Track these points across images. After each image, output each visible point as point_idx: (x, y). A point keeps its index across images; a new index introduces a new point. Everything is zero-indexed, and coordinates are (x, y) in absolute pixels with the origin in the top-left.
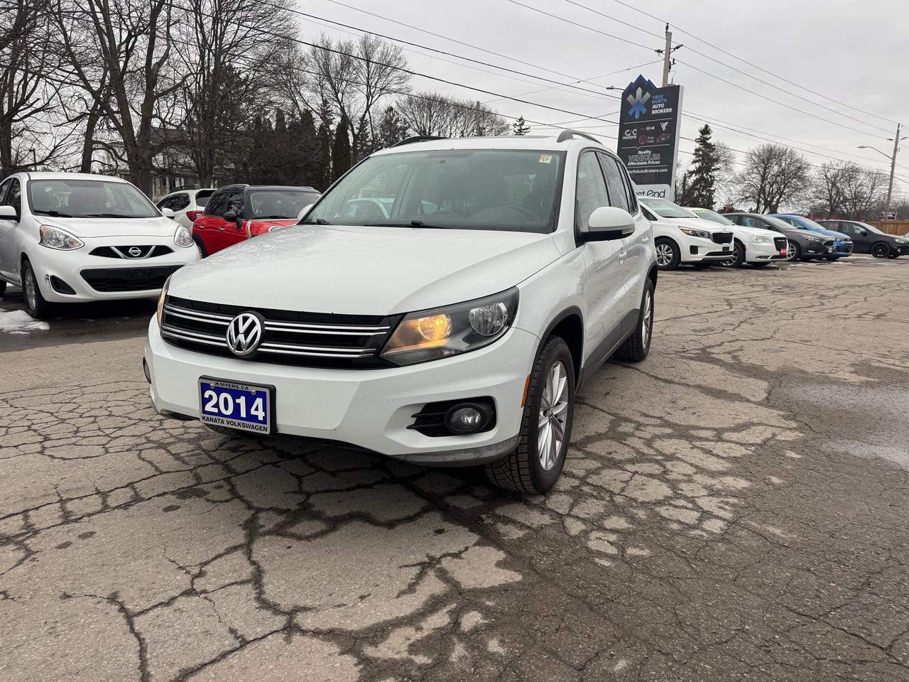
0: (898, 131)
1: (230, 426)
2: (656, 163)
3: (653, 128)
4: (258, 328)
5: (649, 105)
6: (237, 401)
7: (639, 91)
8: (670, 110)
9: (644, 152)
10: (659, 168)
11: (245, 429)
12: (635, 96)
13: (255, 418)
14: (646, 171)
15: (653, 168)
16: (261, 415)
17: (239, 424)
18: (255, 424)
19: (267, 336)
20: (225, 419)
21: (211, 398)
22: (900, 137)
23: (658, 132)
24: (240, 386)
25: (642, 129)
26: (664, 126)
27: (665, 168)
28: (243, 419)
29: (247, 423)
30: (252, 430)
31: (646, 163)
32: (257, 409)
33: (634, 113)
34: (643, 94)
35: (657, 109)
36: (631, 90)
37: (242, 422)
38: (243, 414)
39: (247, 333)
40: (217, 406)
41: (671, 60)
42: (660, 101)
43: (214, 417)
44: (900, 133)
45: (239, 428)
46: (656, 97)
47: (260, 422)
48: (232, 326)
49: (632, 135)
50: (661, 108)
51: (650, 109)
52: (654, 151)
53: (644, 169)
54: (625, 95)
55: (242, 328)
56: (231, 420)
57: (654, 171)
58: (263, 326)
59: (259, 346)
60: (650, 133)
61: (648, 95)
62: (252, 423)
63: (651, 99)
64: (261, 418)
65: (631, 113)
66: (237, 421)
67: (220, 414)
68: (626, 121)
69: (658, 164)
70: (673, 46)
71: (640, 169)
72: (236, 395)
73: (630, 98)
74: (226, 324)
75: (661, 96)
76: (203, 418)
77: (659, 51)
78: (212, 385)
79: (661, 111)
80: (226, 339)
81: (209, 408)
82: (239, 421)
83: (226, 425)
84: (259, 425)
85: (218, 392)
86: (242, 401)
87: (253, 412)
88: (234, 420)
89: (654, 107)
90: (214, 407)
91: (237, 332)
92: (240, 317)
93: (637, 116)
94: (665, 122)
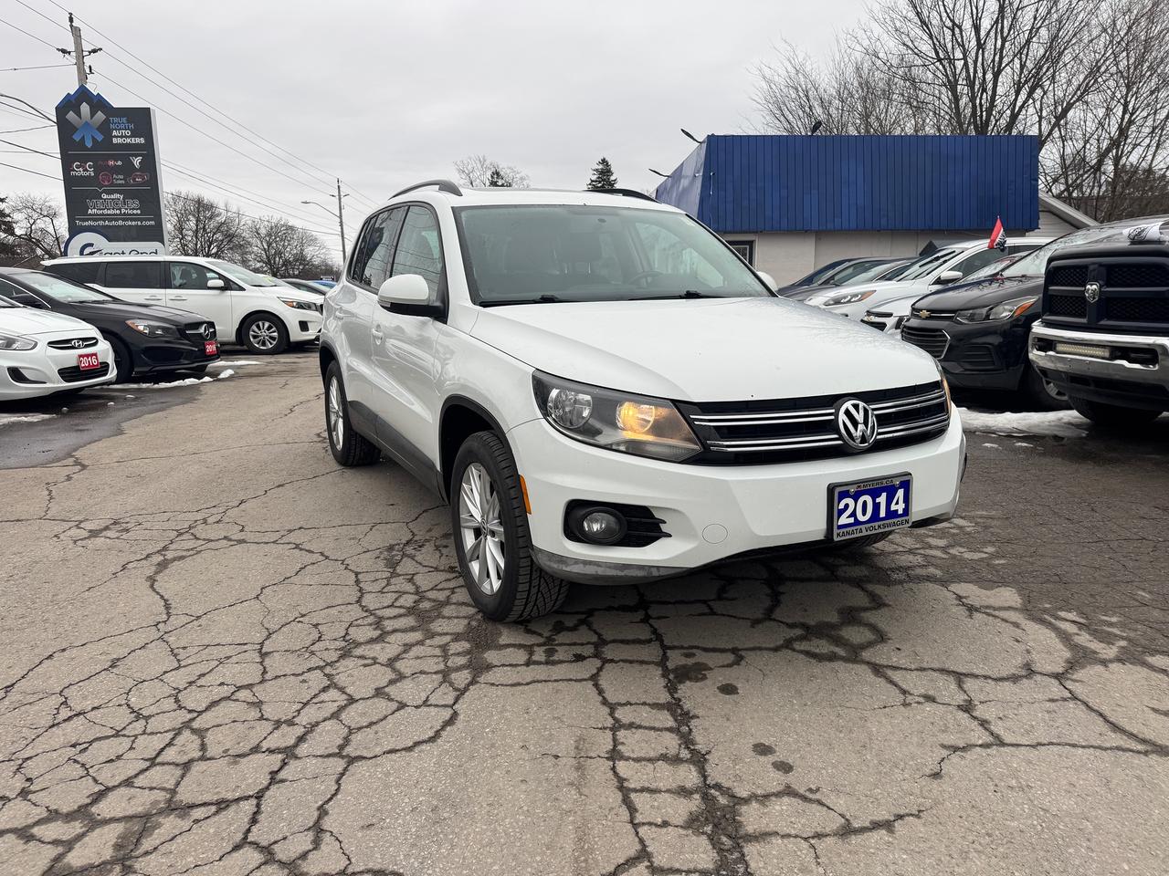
0: (339, 187)
1: (869, 533)
2: (135, 212)
3: (119, 163)
4: (871, 414)
5: (105, 128)
6: (878, 500)
7: (85, 108)
8: (142, 140)
9: (112, 197)
10: (141, 220)
11: (886, 530)
12: (78, 114)
13: (896, 514)
14: (120, 223)
15: (132, 220)
16: (900, 508)
17: (879, 527)
18: (896, 520)
19: (882, 420)
20: (863, 527)
21: (846, 507)
23: (128, 169)
24: (884, 481)
25: (100, 162)
26: (137, 161)
27: (149, 220)
28: (882, 519)
29: (890, 521)
30: (894, 528)
31: (118, 212)
32: (897, 503)
33: (83, 139)
34: (93, 114)
35: (122, 137)
36: (67, 106)
37: (882, 523)
38: (883, 514)
40: (853, 514)
41: (86, 67)
42: (122, 126)
43: (851, 529)
45: (880, 531)
46: (116, 120)
47: (901, 515)
48: (842, 417)
49: (85, 170)
50: (126, 137)
51: (109, 136)
52: (129, 195)
53: (116, 220)
54: (62, 110)
55: (860, 417)
56: (869, 525)
57: (134, 223)
58: (874, 410)
59: (879, 433)
60: (116, 170)
61: (100, 116)
62: (893, 521)
63: (106, 122)
64: (900, 512)
65: (77, 137)
66: (875, 525)
67: (857, 522)
68: (70, 149)
69: (137, 214)
71: (110, 220)
72: (875, 494)
73: (71, 116)
74: (832, 417)
75: (124, 119)
76: (838, 535)
77: (64, 51)
78: (852, 490)
79: (128, 140)
80: (836, 436)
81: (844, 520)
82: (879, 523)
83: (865, 533)
84: (900, 519)
85: (856, 498)
86: (882, 499)
87: (893, 507)
88: (872, 524)
89: (115, 133)
90: (849, 517)
91: (855, 423)
92: (848, 405)
93: (89, 144)
94: (136, 156)
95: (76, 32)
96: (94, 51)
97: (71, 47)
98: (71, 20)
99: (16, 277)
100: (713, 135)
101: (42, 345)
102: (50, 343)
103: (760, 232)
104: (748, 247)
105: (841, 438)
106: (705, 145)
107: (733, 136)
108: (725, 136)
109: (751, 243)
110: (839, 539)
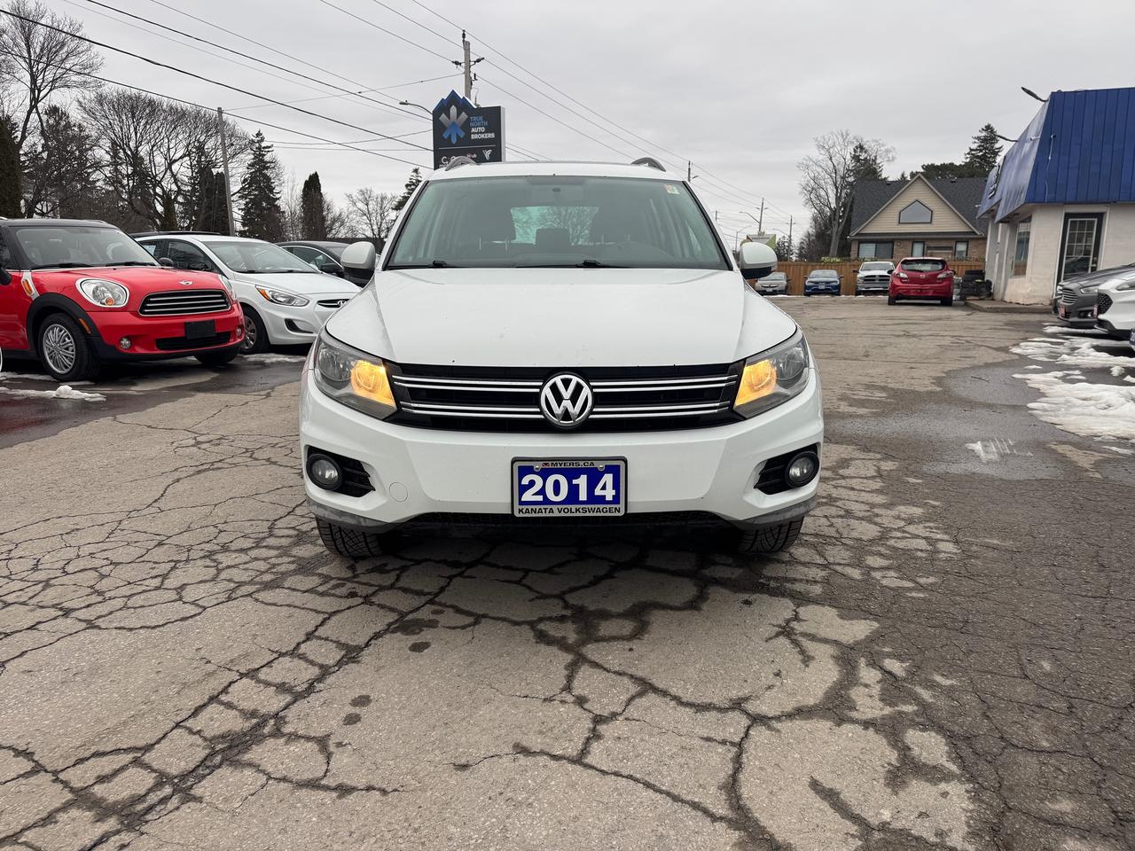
0: (689, 169)
1: (563, 514)
3: (476, 156)
4: (586, 392)
5: (466, 127)
6: (574, 482)
7: (453, 110)
8: (492, 135)
11: (587, 514)
12: (448, 115)
13: (602, 500)
16: (609, 494)
17: (577, 510)
18: (601, 506)
19: (600, 399)
20: (555, 508)
21: (532, 483)
22: (691, 176)
24: (581, 463)
26: (488, 154)
28: (583, 503)
29: (590, 506)
30: (599, 514)
32: (604, 488)
33: (450, 137)
34: (459, 114)
35: (478, 133)
36: (442, 108)
37: (581, 506)
38: (583, 496)
39: (574, 399)
40: (542, 492)
41: (472, 75)
42: (479, 124)
43: (538, 507)
44: (691, 172)
45: (578, 514)
46: (475, 118)
47: (609, 502)
48: (547, 391)
50: (481, 133)
51: (469, 133)
54: (437, 113)
55: (567, 394)
56: (564, 506)
58: (592, 388)
59: (591, 412)
61: (464, 116)
62: (597, 506)
63: (468, 121)
64: (609, 498)
65: (446, 135)
66: (574, 507)
67: (546, 501)
68: (440, 146)
70: (473, 58)
72: (571, 474)
73: (443, 117)
74: (538, 390)
75: (481, 118)
76: (520, 511)
77: (457, 63)
78: (538, 466)
79: (482, 136)
80: (538, 410)
81: (527, 496)
82: (578, 506)
83: (556, 514)
84: (608, 506)
85: (545, 474)
86: (582, 481)
87: (598, 492)
88: (569, 507)
89: (473, 130)
90: (536, 494)
91: (559, 399)
92: (558, 380)
93: (454, 141)
94: (487, 149)
95: (466, 45)
96: (478, 61)
97: (461, 60)
98: (464, 36)
99: (331, 250)
100: (1059, 92)
101: (313, 302)
102: (319, 302)
103: (1113, 202)
104: (1096, 220)
105: (541, 412)
106: (1047, 103)
107: (1086, 91)
108: (1075, 92)
109: (1100, 216)
110: (521, 515)
